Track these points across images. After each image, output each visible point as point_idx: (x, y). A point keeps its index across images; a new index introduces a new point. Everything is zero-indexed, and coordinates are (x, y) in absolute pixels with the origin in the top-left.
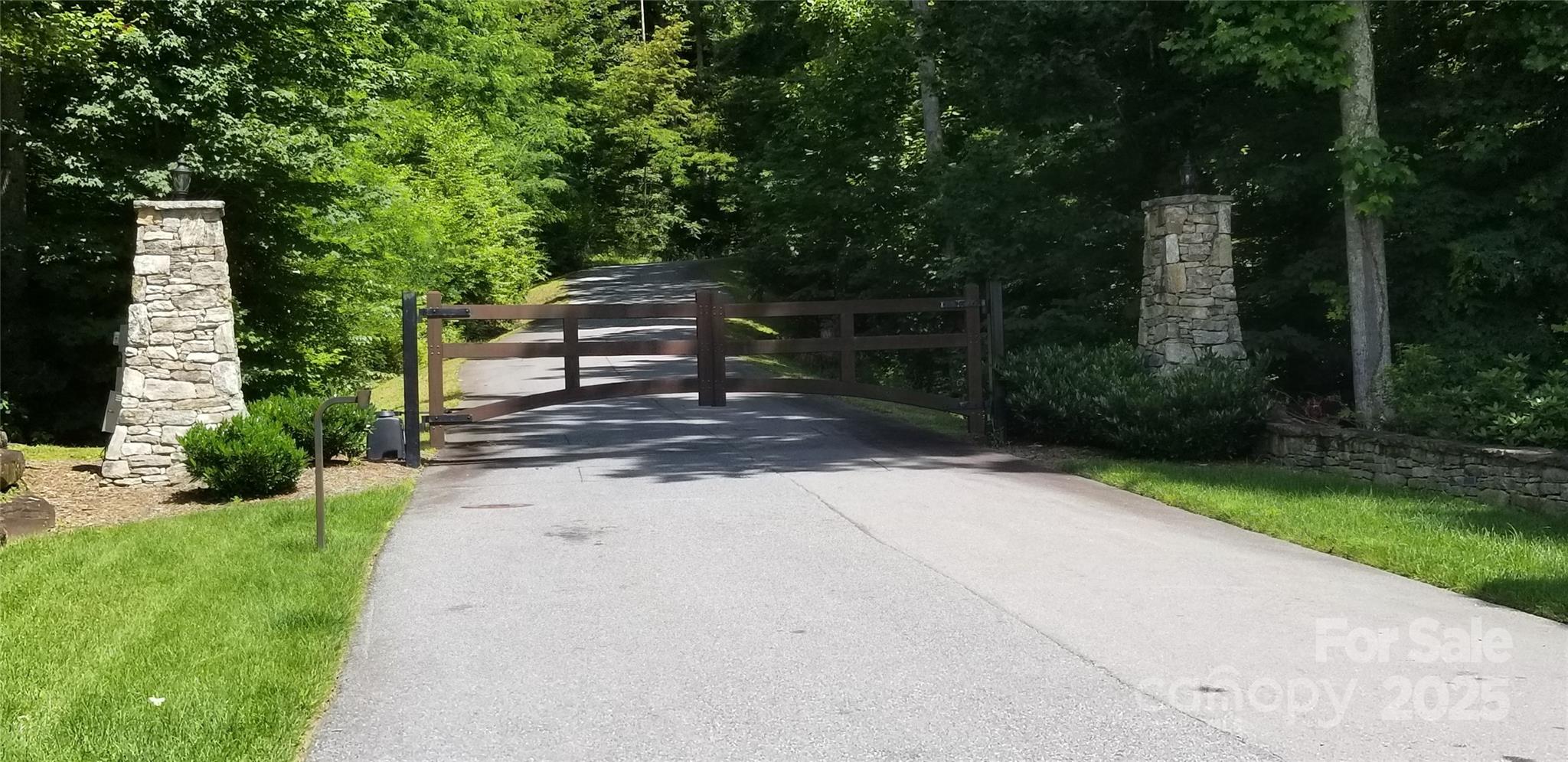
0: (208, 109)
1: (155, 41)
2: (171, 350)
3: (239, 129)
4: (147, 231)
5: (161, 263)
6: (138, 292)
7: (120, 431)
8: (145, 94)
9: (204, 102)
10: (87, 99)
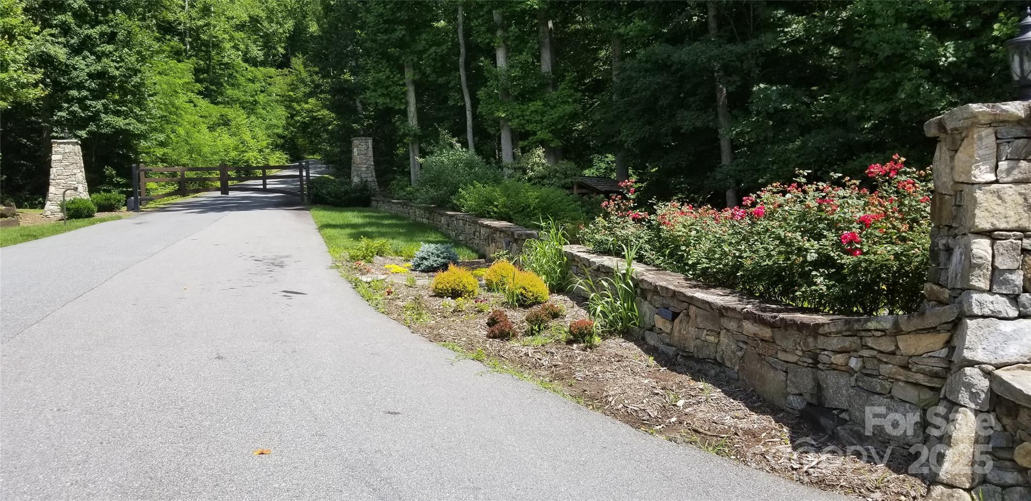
0: (98, 112)
1: (80, 93)
2: (63, 181)
3: (105, 118)
4: (55, 148)
5: (59, 157)
6: (53, 165)
7: (48, 203)
8: (76, 109)
9: (96, 111)
10: (60, 111)
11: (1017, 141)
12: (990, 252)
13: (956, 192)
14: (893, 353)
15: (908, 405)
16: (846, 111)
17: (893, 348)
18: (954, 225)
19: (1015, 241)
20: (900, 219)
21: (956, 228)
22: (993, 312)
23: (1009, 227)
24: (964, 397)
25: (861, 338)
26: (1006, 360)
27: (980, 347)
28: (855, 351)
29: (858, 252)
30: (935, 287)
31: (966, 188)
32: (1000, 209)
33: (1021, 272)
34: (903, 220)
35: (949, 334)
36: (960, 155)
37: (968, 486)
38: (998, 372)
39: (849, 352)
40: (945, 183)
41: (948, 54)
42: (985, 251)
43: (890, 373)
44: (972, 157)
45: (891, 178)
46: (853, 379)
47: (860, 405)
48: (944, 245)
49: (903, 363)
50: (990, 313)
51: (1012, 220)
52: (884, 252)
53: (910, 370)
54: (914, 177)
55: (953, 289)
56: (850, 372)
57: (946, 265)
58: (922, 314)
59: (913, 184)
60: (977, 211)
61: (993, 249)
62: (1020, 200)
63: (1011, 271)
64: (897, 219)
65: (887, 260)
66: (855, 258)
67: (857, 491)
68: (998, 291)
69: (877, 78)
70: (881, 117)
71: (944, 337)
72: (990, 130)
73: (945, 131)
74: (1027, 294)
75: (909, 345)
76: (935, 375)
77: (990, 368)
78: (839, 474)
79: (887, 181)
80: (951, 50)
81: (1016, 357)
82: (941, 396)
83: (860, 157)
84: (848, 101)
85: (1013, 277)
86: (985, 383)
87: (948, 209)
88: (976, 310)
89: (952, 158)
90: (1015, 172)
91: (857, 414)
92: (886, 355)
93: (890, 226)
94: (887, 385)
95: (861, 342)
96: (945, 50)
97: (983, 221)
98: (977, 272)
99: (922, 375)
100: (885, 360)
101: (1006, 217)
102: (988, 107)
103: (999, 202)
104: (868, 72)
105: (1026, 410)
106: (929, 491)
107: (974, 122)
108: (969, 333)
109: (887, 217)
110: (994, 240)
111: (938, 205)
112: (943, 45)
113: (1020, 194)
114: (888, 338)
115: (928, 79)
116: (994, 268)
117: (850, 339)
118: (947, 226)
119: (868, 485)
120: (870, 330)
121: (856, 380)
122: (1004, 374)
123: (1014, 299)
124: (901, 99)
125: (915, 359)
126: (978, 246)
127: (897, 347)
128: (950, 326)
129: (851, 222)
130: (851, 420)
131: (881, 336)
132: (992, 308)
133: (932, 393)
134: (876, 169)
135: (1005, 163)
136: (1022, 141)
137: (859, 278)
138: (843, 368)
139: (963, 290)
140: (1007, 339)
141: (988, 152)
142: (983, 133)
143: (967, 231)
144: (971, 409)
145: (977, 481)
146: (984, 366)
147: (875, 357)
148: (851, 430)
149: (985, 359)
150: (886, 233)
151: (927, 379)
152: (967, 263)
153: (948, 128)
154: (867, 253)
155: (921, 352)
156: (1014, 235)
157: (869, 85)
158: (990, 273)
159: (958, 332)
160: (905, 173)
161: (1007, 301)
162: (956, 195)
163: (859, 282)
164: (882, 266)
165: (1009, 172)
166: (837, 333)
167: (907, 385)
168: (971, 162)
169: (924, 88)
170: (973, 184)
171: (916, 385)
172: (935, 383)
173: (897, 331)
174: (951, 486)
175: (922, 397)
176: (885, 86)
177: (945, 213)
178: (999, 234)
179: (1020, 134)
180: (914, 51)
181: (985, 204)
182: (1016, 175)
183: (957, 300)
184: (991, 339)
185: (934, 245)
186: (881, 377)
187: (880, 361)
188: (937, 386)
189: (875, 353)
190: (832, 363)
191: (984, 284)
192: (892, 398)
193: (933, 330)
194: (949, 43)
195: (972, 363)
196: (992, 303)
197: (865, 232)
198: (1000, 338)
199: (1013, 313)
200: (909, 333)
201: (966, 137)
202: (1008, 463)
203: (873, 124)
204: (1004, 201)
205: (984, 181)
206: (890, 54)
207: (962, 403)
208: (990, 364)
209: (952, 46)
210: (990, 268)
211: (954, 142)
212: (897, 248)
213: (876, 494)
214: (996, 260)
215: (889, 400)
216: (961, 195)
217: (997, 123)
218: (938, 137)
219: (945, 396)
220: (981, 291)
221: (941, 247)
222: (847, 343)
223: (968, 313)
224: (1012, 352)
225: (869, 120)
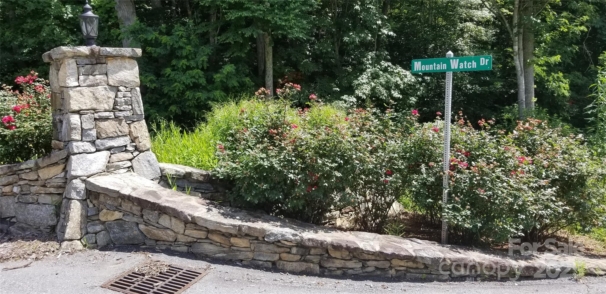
11: (87, 66)
12: (80, 121)
13: (61, 91)
14: (37, 180)
15: (47, 205)
16: (10, 42)
17: (36, 177)
18: (62, 109)
19: (90, 115)
20: (38, 107)
21: (63, 110)
22: (84, 150)
23: (87, 108)
24: (74, 195)
25: (18, 175)
26: (92, 173)
27: (79, 168)
28: (16, 183)
29: (14, 127)
30: (57, 142)
31: (65, 89)
32: (82, 100)
33: (95, 130)
34: (39, 108)
35: (64, 165)
36: (60, 73)
37: (79, 237)
38: (89, 179)
39: (12, 184)
40: (56, 87)
41: (68, 12)
42: (77, 121)
43: (36, 191)
44: (66, 73)
45: (30, 84)
46: (16, 199)
47: (22, 212)
48: (59, 119)
49: (43, 184)
50: (82, 151)
51: (88, 105)
52: (29, 126)
53: (46, 187)
54: (43, 84)
55: (65, 141)
56: (14, 195)
57: (61, 129)
58: (50, 157)
59: (43, 87)
60: (71, 101)
61: (81, 120)
62: (91, 95)
63: (90, 129)
64: (35, 107)
65: (30, 130)
66: (12, 131)
67: (22, 257)
68: (85, 140)
69: (28, 23)
70: (33, 46)
71: (62, 166)
72: (73, 60)
73: (53, 60)
74: (99, 140)
75: (44, 174)
76: (60, 187)
77: (85, 178)
78: (11, 251)
79: (28, 86)
80: (70, 10)
81: (96, 170)
82: (64, 197)
83: (22, 70)
84: (11, 35)
85: (91, 132)
86: (83, 186)
87: (59, 101)
88: (76, 151)
89: (57, 74)
90: (88, 81)
91: (21, 217)
92: (33, 182)
93: (31, 111)
94: (35, 197)
95: (19, 177)
96: (66, 10)
97: (74, 106)
98: (74, 131)
99: (53, 189)
100: (33, 184)
101: (85, 103)
102: (71, 48)
103: (81, 96)
104: (22, 18)
105: (102, 194)
106: (60, 245)
107: (65, 56)
108: (73, 162)
109: (29, 106)
110: (81, 115)
111: (54, 98)
112: (65, 7)
113: (91, 92)
114: (34, 172)
115: (59, 26)
116: (82, 129)
117: (12, 176)
118: (59, 109)
119: (28, 252)
120: (23, 170)
121: (18, 199)
122: (91, 180)
123: (93, 143)
124: (44, 36)
125: (48, 181)
126: (73, 119)
127: (39, 176)
128: (64, 160)
129: (9, 110)
130: (17, 221)
131: (30, 172)
132: (83, 149)
133: (59, 196)
134: (20, 80)
135: (82, 76)
136: (89, 66)
137: (15, 142)
138: (10, 194)
139: (69, 141)
140: (92, 162)
141: (74, 71)
142: (70, 62)
143: (67, 112)
144: (78, 200)
145: (83, 234)
146: (82, 177)
147: (27, 184)
148: (18, 227)
149: (82, 174)
150: (29, 115)
151: (55, 190)
152: (69, 128)
153: (53, 58)
154: (19, 127)
155: (52, 176)
156: (90, 112)
157: (23, 27)
158: (80, 131)
159: (68, 163)
160: (39, 81)
161: (90, 144)
162: (61, 93)
163: (16, 145)
164: (28, 134)
165: (84, 81)
166: (5, 174)
167: (46, 195)
168: (66, 76)
169: (57, 31)
170: (68, 87)
171: (50, 194)
172: (60, 191)
173: (38, 168)
174: (71, 240)
175: (54, 199)
176: (33, 28)
177: (58, 103)
178: (83, 112)
179: (88, 63)
180: (48, 8)
181: (75, 98)
182: (88, 82)
183: (67, 147)
184: (84, 164)
185: (54, 120)
186: (31, 194)
187: (30, 185)
188: (61, 192)
189: (27, 182)
190: (3, 192)
191: (78, 137)
192: (39, 204)
193: (56, 164)
194: (68, 6)
195: (76, 177)
196: (83, 146)
197: (17, 116)
198: (88, 163)
199: (93, 150)
200: (44, 167)
201: (62, 63)
202: (97, 222)
203: (28, 50)
204: (83, 96)
205: (73, 86)
206: (34, 9)
207: (73, 198)
208: (85, 176)
209: (70, 8)
210: (80, 129)
211: (57, 65)
212: (36, 123)
213: (33, 256)
214: (82, 125)
215: (37, 205)
216: (63, 93)
217: (76, 56)
218: (50, 63)
219: (65, 196)
220: (77, 141)
221: (57, 120)
222: (11, 179)
223: (72, 153)
224: (94, 169)
225: (26, 47)
